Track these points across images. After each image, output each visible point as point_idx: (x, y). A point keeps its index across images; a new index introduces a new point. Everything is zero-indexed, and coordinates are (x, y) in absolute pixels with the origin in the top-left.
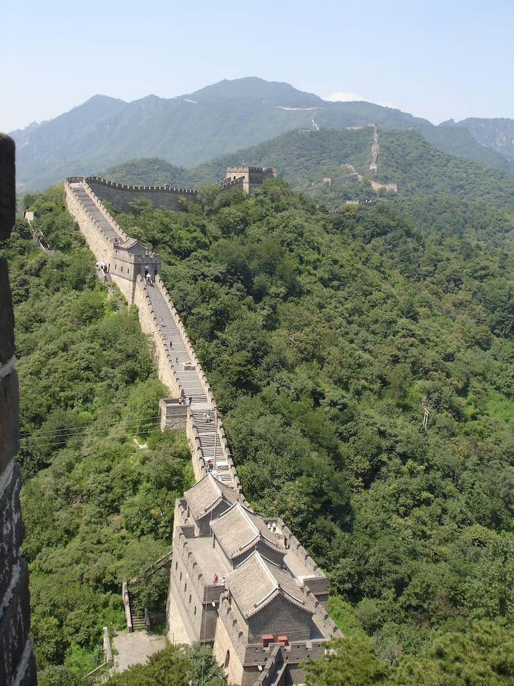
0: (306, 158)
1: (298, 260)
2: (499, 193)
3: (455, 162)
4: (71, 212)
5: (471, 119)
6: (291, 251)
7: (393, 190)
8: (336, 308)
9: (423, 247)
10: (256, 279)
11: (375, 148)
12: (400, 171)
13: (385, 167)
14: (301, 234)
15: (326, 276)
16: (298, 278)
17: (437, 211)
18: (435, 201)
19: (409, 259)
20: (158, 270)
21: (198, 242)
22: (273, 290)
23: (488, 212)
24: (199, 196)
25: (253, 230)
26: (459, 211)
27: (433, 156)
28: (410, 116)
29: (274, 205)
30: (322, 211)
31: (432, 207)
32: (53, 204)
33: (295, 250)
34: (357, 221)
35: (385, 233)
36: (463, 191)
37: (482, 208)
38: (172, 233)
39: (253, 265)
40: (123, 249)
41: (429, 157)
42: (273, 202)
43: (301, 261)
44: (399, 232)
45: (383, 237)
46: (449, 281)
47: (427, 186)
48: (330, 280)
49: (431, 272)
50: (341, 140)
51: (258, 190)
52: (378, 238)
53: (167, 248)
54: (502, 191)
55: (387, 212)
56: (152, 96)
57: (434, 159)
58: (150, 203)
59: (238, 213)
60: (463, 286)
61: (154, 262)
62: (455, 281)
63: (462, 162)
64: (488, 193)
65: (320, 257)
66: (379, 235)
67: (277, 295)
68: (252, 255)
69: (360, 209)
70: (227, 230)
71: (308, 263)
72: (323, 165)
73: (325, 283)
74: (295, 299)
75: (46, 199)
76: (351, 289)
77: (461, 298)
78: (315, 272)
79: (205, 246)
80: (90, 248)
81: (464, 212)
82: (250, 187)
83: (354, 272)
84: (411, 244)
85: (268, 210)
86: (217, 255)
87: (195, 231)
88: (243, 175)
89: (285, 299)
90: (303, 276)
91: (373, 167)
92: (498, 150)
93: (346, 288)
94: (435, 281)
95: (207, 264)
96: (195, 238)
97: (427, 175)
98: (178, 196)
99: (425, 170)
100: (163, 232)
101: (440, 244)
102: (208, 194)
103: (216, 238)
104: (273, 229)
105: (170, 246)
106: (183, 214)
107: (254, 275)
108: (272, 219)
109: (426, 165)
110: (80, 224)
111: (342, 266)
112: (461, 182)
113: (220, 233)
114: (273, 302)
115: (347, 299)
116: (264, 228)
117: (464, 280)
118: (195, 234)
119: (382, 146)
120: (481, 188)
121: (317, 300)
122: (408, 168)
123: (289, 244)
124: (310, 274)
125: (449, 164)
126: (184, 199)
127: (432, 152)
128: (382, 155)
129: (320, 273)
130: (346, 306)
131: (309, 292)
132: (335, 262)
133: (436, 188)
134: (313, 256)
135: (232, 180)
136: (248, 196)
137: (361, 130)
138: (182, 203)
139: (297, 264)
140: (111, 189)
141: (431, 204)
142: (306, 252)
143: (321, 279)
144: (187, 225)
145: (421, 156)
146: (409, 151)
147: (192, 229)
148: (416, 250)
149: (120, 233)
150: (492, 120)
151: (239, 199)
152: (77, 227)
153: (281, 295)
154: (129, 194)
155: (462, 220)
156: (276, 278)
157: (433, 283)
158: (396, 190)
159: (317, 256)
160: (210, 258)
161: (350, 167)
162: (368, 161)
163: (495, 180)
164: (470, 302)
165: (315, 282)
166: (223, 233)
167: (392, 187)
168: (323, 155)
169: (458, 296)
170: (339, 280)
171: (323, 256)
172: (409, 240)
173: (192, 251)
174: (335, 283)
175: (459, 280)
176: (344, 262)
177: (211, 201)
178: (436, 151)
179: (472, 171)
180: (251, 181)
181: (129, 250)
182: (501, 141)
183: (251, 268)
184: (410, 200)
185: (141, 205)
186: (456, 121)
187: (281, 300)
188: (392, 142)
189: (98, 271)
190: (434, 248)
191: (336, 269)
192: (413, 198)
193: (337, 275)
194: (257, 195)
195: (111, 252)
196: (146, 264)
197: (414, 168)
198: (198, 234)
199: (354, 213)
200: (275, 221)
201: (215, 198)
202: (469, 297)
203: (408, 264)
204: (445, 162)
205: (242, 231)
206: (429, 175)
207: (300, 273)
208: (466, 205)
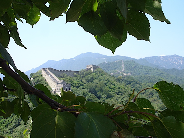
0: (105, 70)
1: (109, 88)
2: (157, 74)
3: (145, 67)
4: (44, 77)
5: (147, 57)
6: (107, 86)
7: (129, 75)
8: (122, 100)
9: (141, 86)
10: (98, 93)
11: (123, 65)
12: (130, 71)
13: (126, 70)
14: (109, 81)
15: (117, 92)
16: (110, 92)
17: (142, 79)
18: (141, 76)
19: (138, 89)
20: (70, 89)
21: (80, 84)
22: (103, 96)
23: (156, 78)
24: (79, 73)
25: (95, 81)
26: (148, 78)
27: (139, 66)
28: (131, 58)
29: (100, 74)
30: (113, 77)
31: (141, 78)
32: (38, 75)
33: (108, 85)
34: (122, 81)
35: (130, 83)
36: (148, 74)
37: (154, 77)
38: (73, 82)
39: (97, 89)
40: (59, 83)
41: (138, 66)
42: (100, 73)
43: (110, 88)
44: (134, 83)
45: (130, 84)
46: (150, 94)
47: (138, 74)
48: (119, 93)
49: (144, 93)
50: (114, 64)
51: (96, 70)
52: (129, 85)
53: (72, 86)
54: (158, 73)
55: (130, 78)
56: (64, 59)
57: (139, 67)
58: (66, 75)
59: (91, 76)
60: (154, 95)
61: (69, 86)
62: (152, 94)
63: (146, 67)
64: (155, 74)
65: (115, 87)
66: (129, 84)
67: (104, 98)
68: (96, 86)
69: (123, 77)
70: (88, 81)
71: (112, 89)
72: (110, 71)
73: (118, 94)
74: (110, 98)
75: (36, 74)
76: (125, 95)
77: (154, 98)
78: (114, 91)
79: (83, 85)
80: (50, 86)
81: (150, 79)
82: (93, 70)
83: (125, 90)
84: (138, 86)
85: (99, 75)
86: (86, 87)
87: (79, 81)
88: (91, 67)
89: (107, 98)
90: (111, 92)
91: (123, 70)
92: (155, 64)
93: (124, 95)
94: (146, 95)
95: (84, 90)
96: (79, 83)
97: (137, 71)
98: (73, 73)
99: (137, 70)
100: (70, 82)
101: (146, 85)
102: (82, 72)
103: (85, 83)
104: (101, 80)
105: (73, 86)
106: (76, 77)
107: (97, 92)
108: (100, 78)
109: (137, 69)
110: (46, 79)
111: (121, 89)
112: (147, 72)
113: (86, 82)
114: (104, 99)
115: (124, 98)
116: (98, 80)
117: (154, 94)
118: (79, 82)
119: (125, 65)
120: (153, 73)
121: (116, 98)
122: (132, 70)
123: (106, 84)
124: (113, 92)
125: (143, 68)
126: (75, 73)
127: (138, 65)
128: (125, 67)
129: (116, 91)
130: (124, 100)
131: (113, 96)
132: (120, 88)
133: (141, 74)
134: (113, 87)
135: (88, 68)
136: (93, 72)
137: (119, 61)
138: (75, 75)
139: (109, 89)
140: (55, 71)
141: (140, 77)
142: (111, 86)
143: (116, 93)
144: (77, 80)
145: (135, 67)
146: (132, 65)
147: (78, 81)
148: (139, 87)
149: (58, 80)
150: (152, 57)
151: (90, 73)
152: (46, 80)
153: (105, 97)
154: (60, 72)
155: (149, 80)
156: (103, 93)
157: (145, 95)
158: (130, 75)
159: (114, 87)
160: (84, 88)
161: (117, 70)
162: (122, 69)
163: (156, 71)
164: (157, 99)
165: (115, 94)
166: (87, 82)
167: (129, 74)
168: (110, 69)
169: (153, 98)
170: (121, 93)
171: (116, 86)
172: (137, 85)
173: (79, 87)
174: (120, 94)
175: (153, 94)
176: (122, 88)
177: (83, 74)
178: (139, 65)
179: (149, 69)
180: (93, 68)
181: (61, 83)
182: (155, 62)
183: (96, 90)
184: (134, 77)
185: (63, 75)
186: (143, 58)
187: (106, 99)
188: (127, 64)
189: (52, 91)
190: (144, 86)
191: (120, 90)
192: (135, 76)
193: (120, 91)
194: (95, 72)
195: (56, 85)
196: (67, 87)
197: (134, 70)
198: (80, 82)
199: (121, 79)
200: (101, 78)
201: (84, 73)
202: (156, 98)
203: (138, 91)
204: (142, 67)
205: (92, 81)
206: (138, 71)
207: (110, 91)
208: (150, 77)
